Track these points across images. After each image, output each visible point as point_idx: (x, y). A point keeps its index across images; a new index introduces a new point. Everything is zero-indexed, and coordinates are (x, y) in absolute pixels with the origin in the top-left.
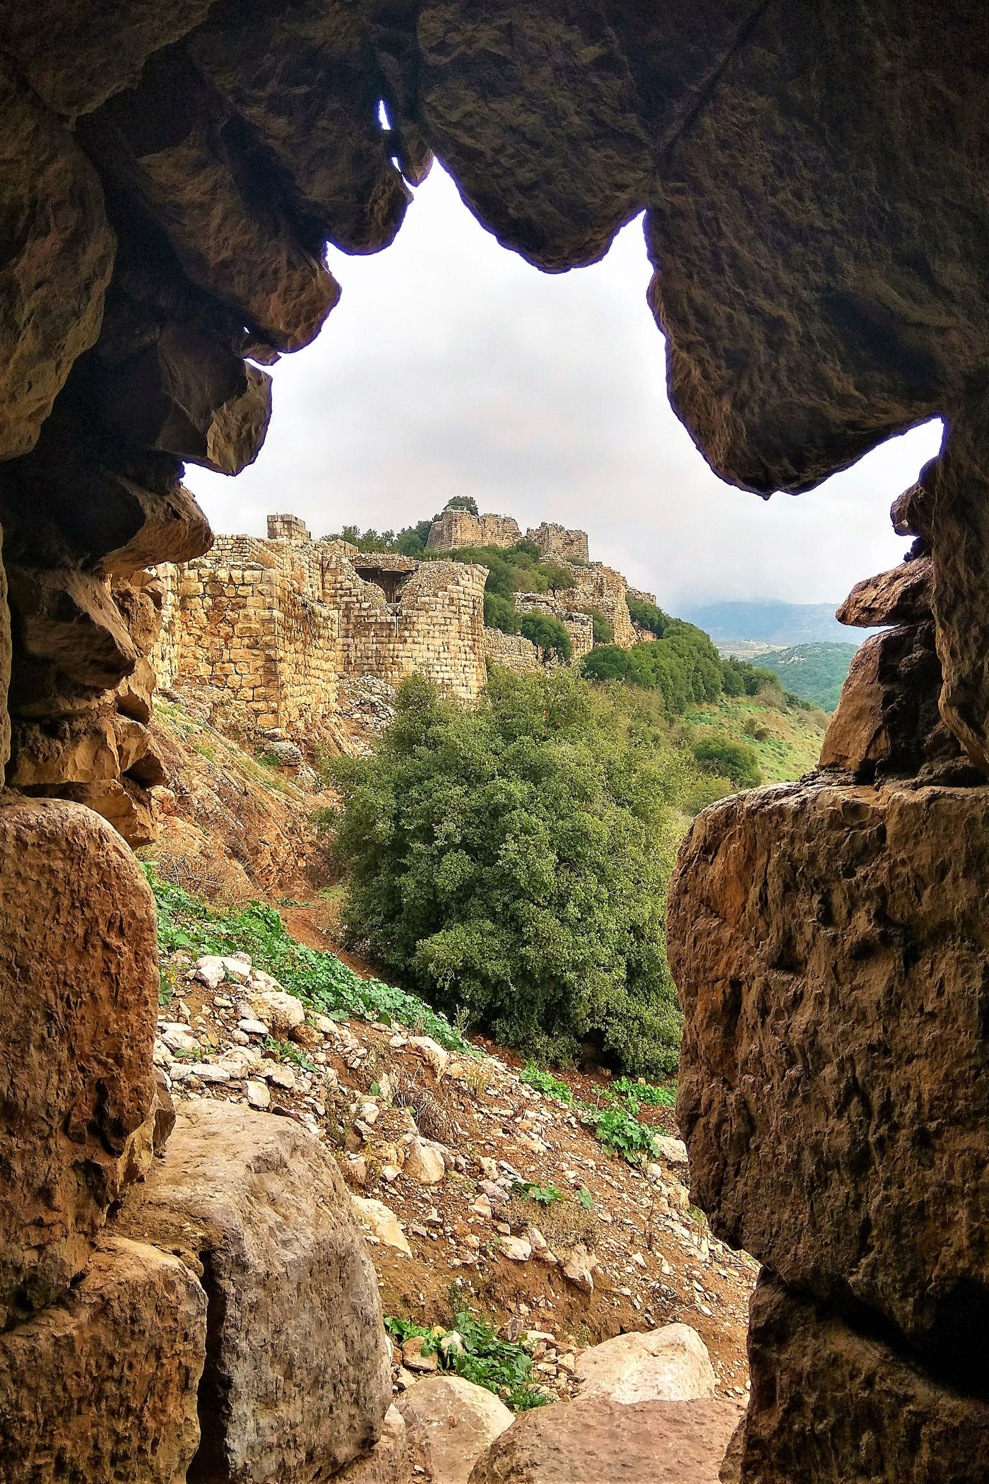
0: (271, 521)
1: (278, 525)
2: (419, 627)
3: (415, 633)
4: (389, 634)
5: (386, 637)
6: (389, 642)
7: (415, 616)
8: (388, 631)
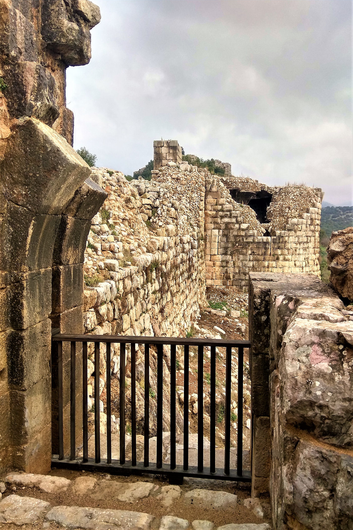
0: (158, 145)
1: (164, 150)
2: (289, 246)
3: (286, 252)
4: (265, 253)
5: (262, 255)
6: (264, 260)
7: (286, 236)
8: (264, 250)
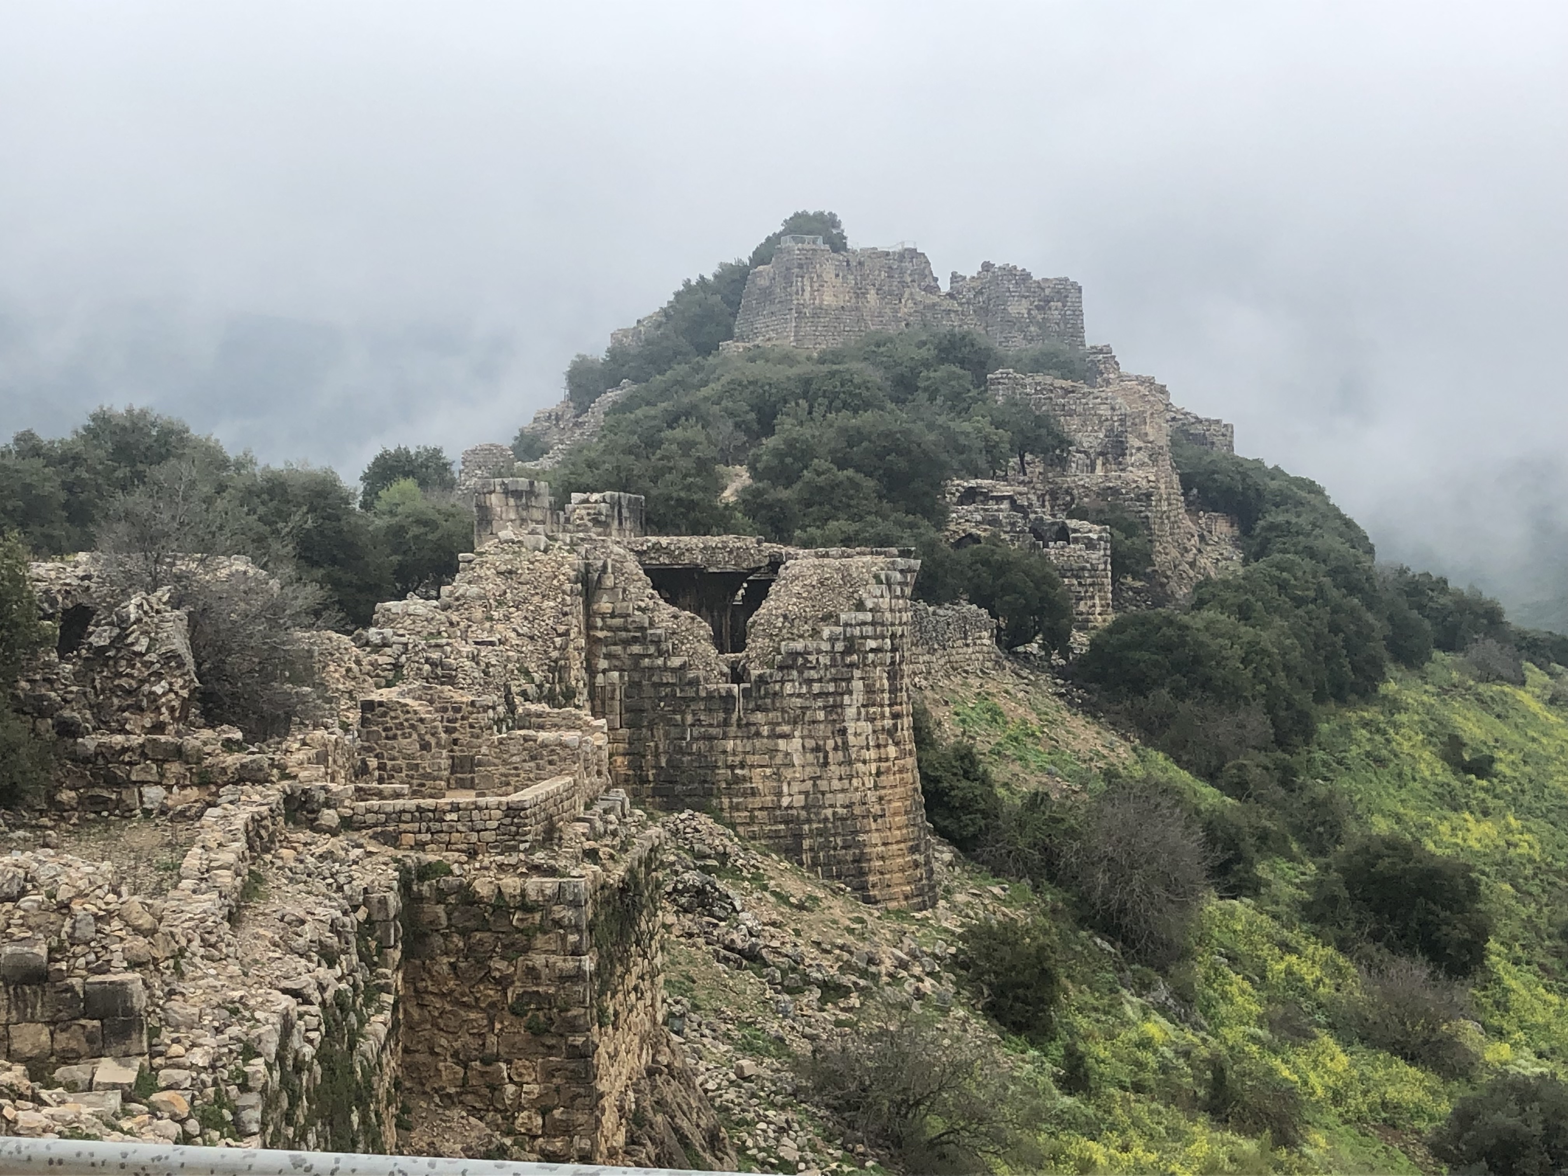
0: (482, 490)
1: (496, 501)
2: (783, 703)
3: (776, 717)
4: (725, 719)
5: (718, 726)
6: (725, 737)
7: (776, 682)
8: (722, 715)
